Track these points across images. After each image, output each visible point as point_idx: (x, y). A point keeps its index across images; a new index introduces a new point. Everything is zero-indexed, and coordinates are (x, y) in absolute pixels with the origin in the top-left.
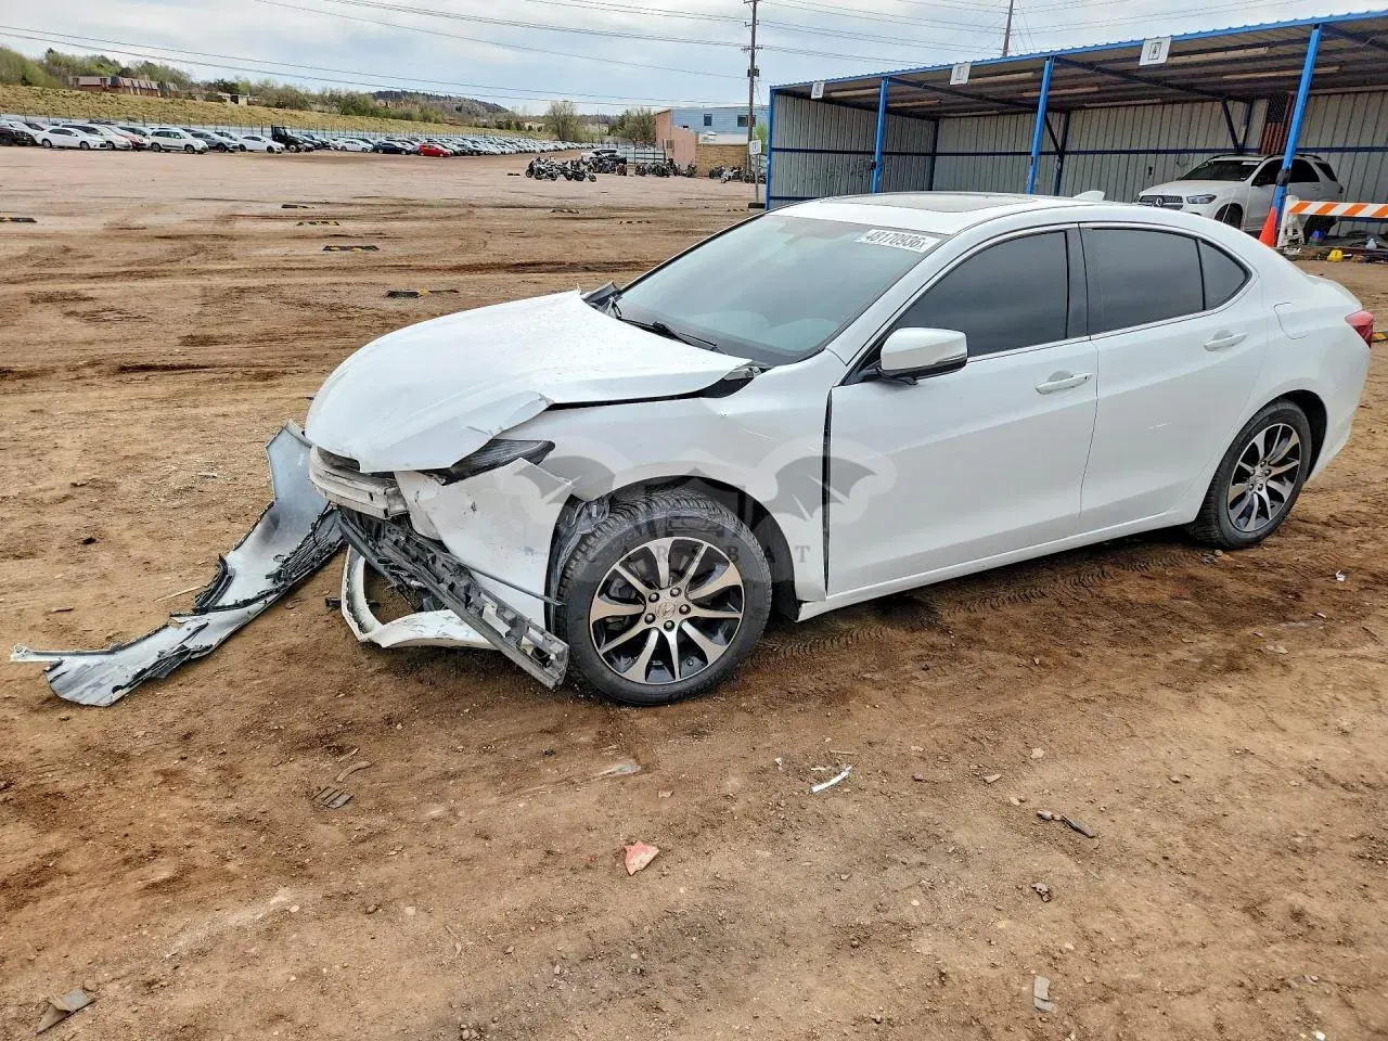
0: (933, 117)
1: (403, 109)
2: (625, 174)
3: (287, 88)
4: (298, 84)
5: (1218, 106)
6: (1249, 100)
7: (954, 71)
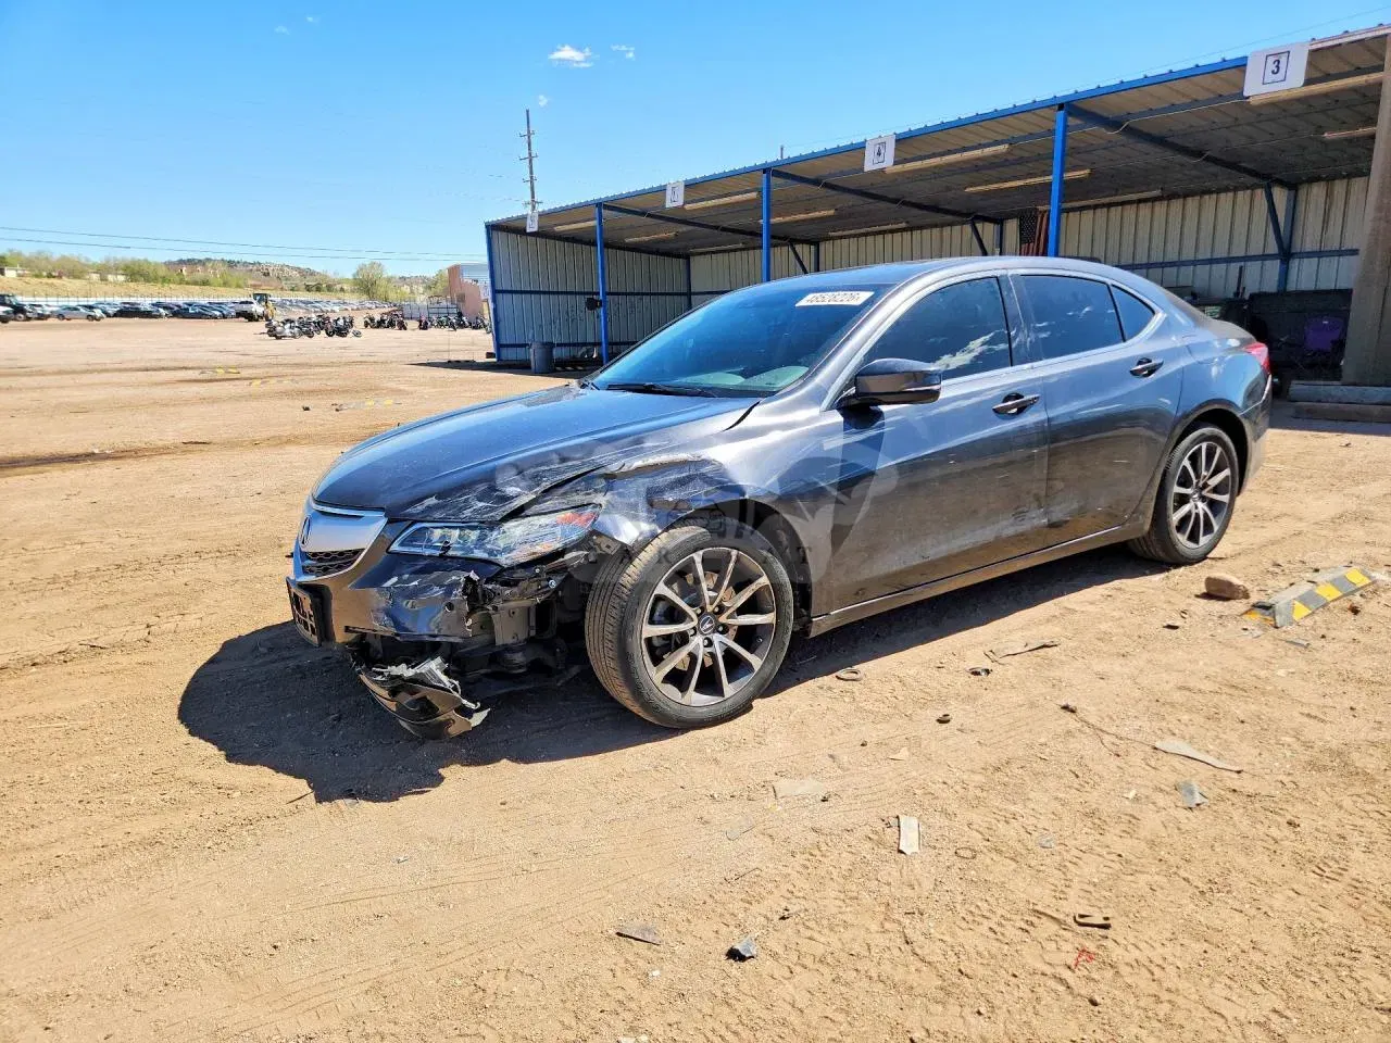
0: (680, 253)
1: (200, 274)
2: (405, 329)
3: (64, 258)
4: (76, 254)
5: (968, 228)
6: (999, 221)
7: (669, 192)
